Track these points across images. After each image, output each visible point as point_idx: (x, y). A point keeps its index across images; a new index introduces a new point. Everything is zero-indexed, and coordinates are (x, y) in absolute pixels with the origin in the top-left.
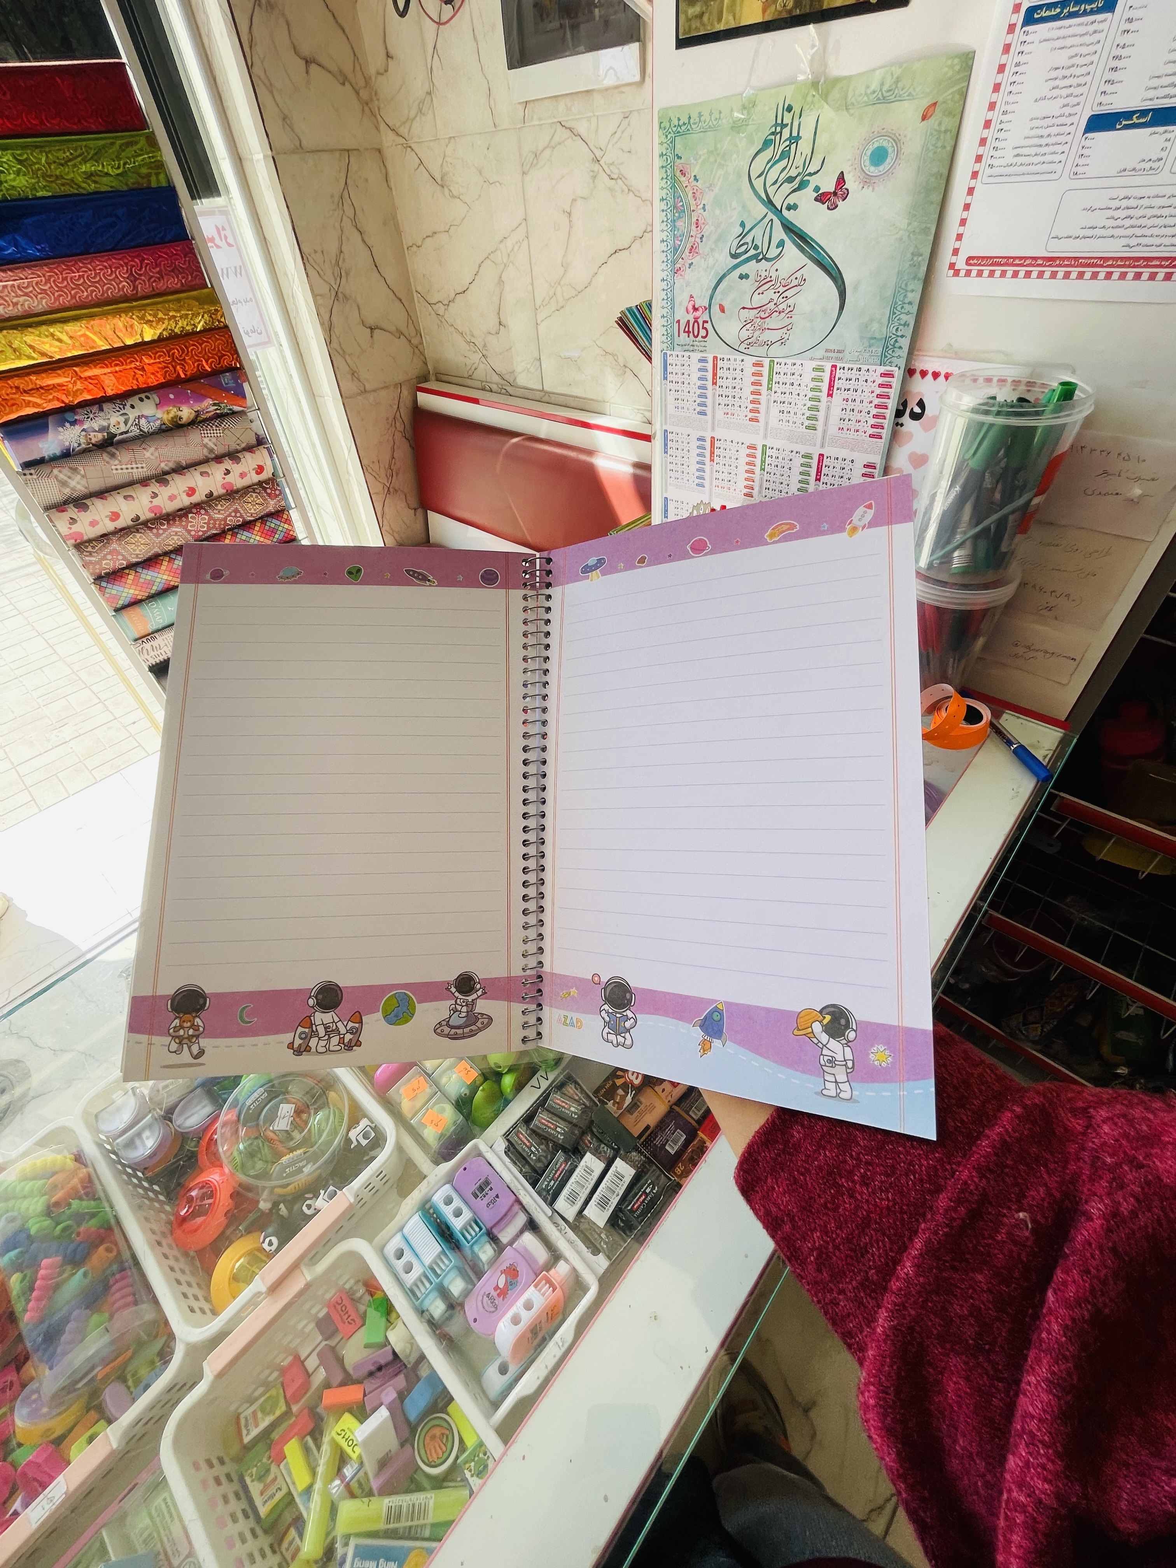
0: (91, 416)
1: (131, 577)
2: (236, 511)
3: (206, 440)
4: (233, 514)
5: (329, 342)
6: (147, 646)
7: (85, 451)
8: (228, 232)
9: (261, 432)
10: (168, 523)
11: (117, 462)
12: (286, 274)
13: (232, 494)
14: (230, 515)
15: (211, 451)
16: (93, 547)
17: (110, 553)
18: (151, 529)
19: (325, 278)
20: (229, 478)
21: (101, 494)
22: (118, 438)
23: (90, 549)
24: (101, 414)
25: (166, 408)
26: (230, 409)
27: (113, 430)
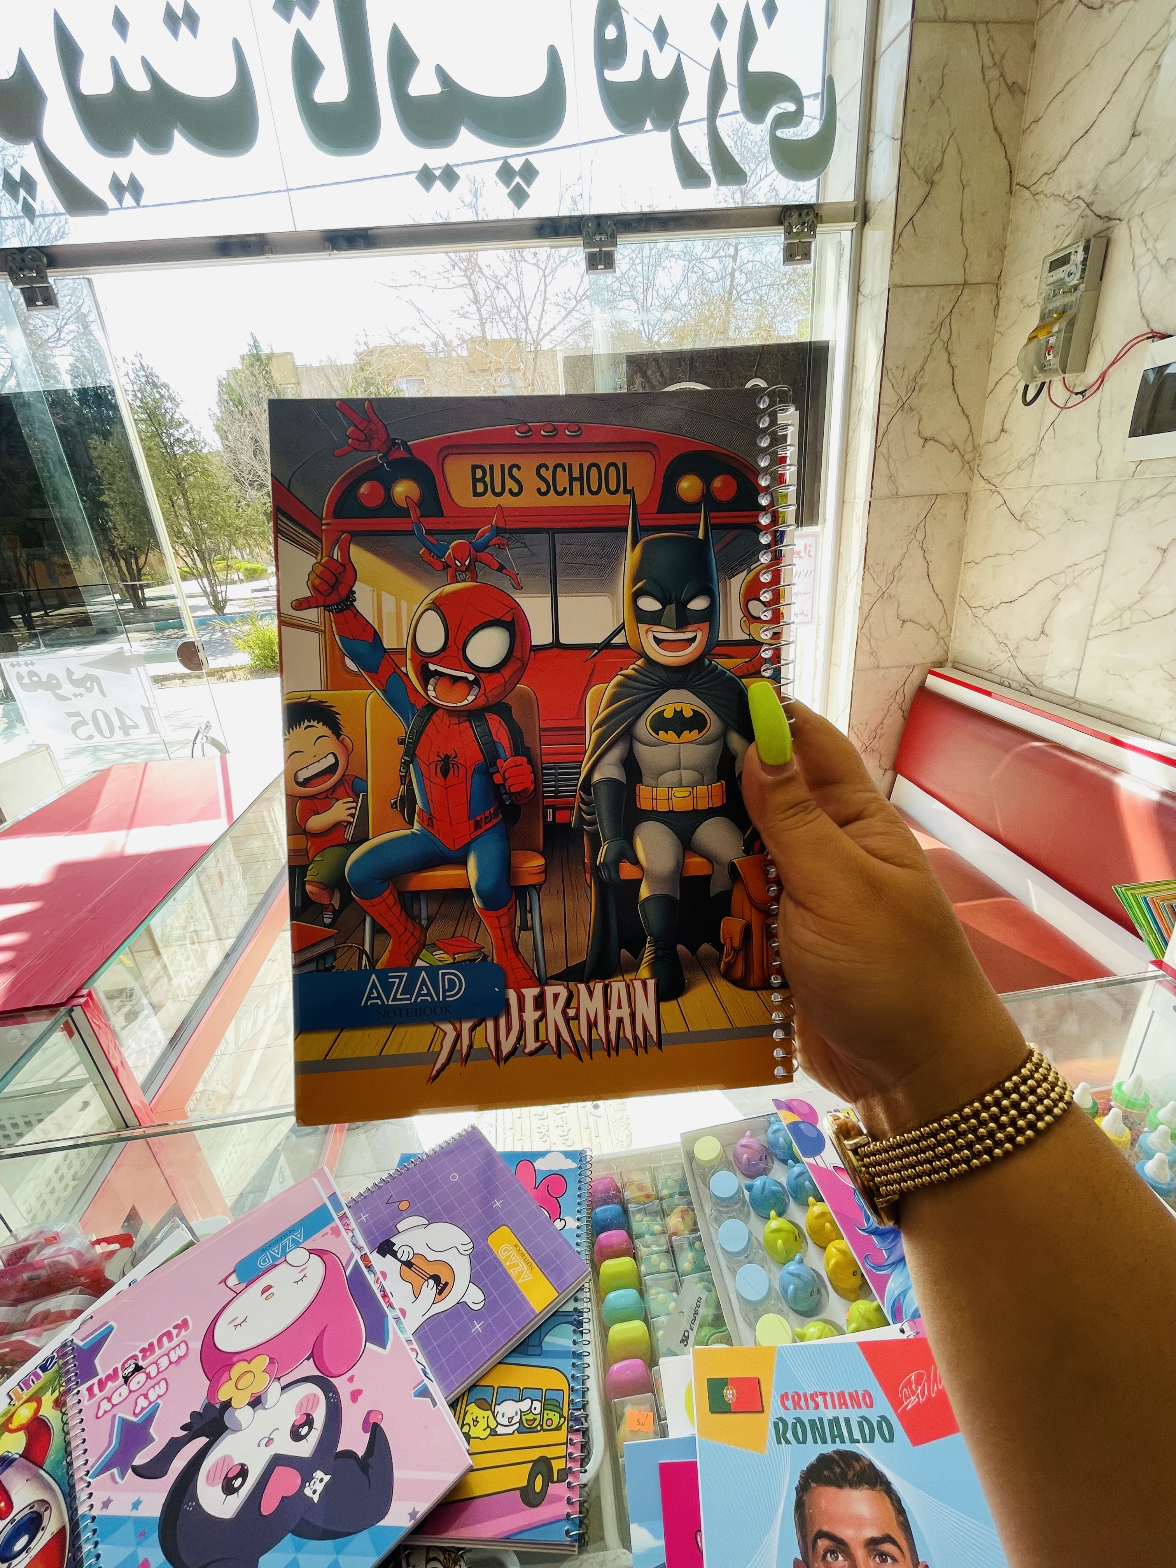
5: (860, 628)
8: (813, 549)
12: (846, 578)
19: (878, 582)
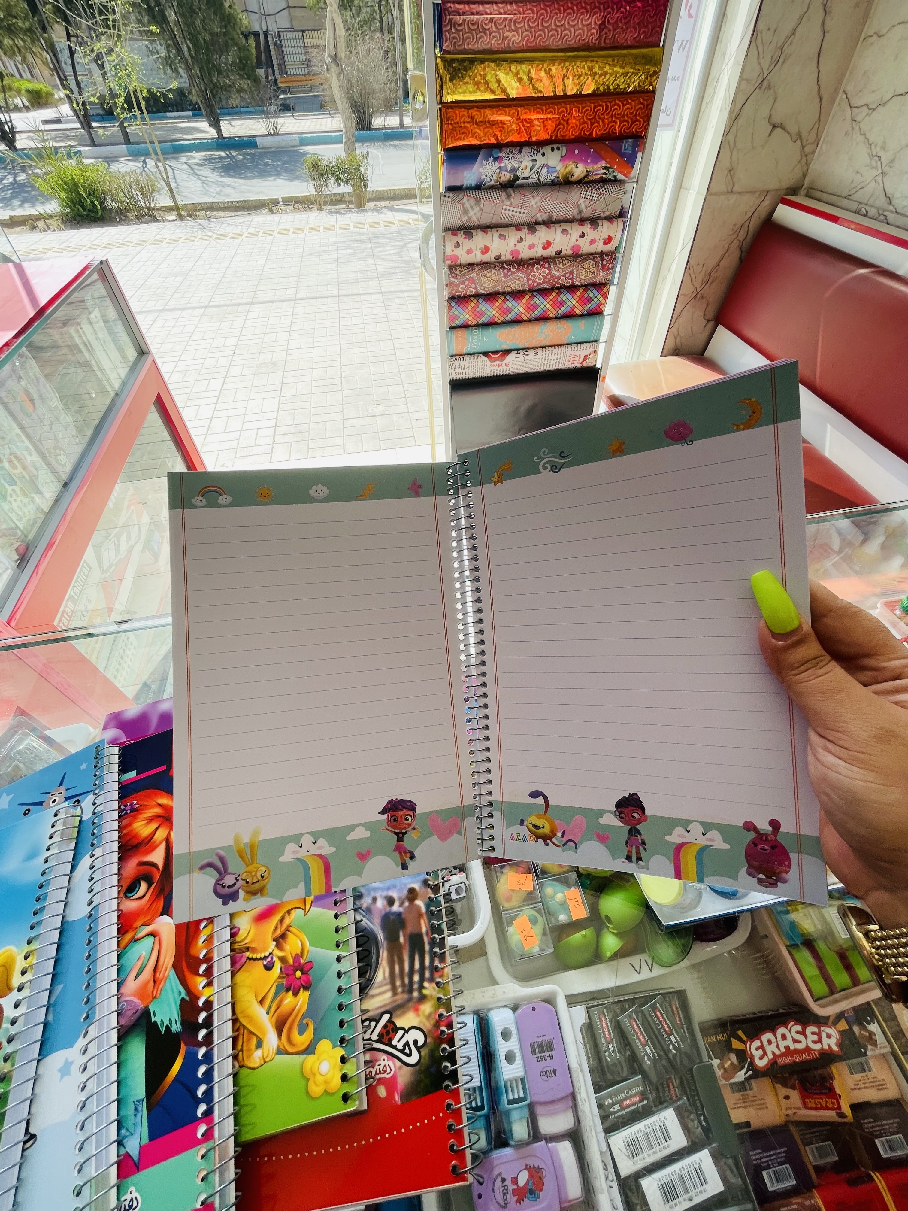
0: (511, 155)
1: (472, 304)
2: (571, 273)
3: (582, 201)
4: (567, 275)
5: (726, 133)
6: (457, 363)
7: (492, 187)
9: (626, 206)
10: (518, 268)
11: (509, 203)
12: (724, 55)
13: (577, 257)
14: (564, 275)
15: (580, 212)
16: (460, 272)
17: (468, 280)
18: (504, 268)
19: (762, 61)
20: (581, 242)
21: (485, 228)
22: (520, 182)
23: (457, 272)
24: (519, 156)
25: (567, 163)
26: (615, 176)
27: (519, 173)
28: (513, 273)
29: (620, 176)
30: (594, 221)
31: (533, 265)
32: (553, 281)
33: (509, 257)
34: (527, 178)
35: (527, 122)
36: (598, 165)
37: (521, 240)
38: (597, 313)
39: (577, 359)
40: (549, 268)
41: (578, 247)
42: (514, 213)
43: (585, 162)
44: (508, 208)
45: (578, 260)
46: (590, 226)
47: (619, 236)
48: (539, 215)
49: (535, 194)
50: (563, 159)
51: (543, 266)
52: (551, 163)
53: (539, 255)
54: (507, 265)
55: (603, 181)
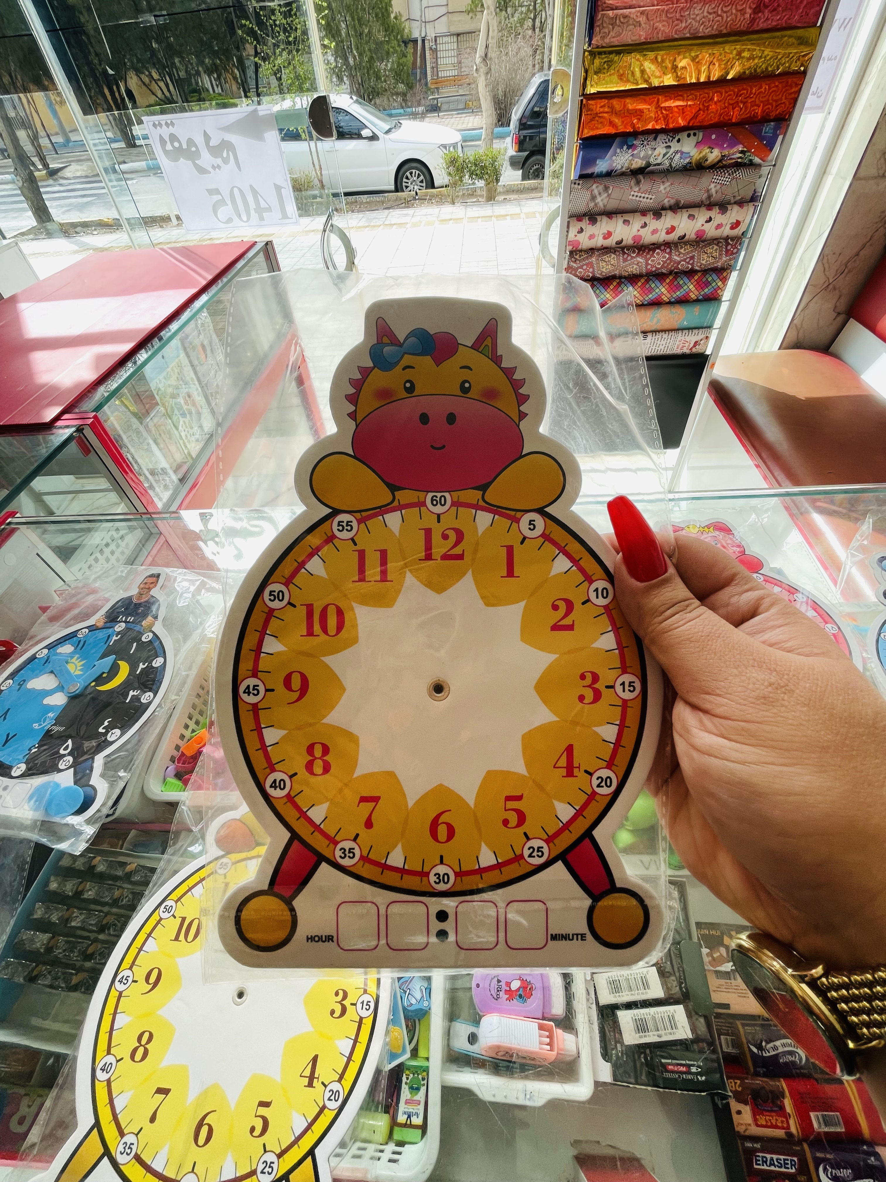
0: (645, 143)
2: (692, 258)
3: (712, 185)
4: (688, 260)
7: (623, 174)
9: (760, 189)
10: (638, 253)
11: (637, 189)
13: (700, 241)
14: (684, 260)
15: (709, 197)
16: (580, 257)
17: (587, 264)
20: (707, 226)
21: (610, 214)
22: (651, 168)
23: (577, 257)
24: (653, 143)
25: (702, 148)
26: (751, 160)
27: (652, 160)
28: (632, 258)
29: (757, 160)
30: (723, 206)
31: (654, 250)
32: (672, 266)
33: (630, 242)
34: (659, 164)
35: (665, 110)
36: (735, 150)
37: (645, 225)
38: (713, 299)
39: (687, 345)
40: (670, 253)
41: (704, 231)
42: (641, 199)
43: (721, 147)
44: (636, 194)
45: (702, 244)
46: (718, 211)
47: (747, 221)
48: (666, 201)
49: (665, 179)
50: (698, 144)
51: (664, 251)
52: (685, 149)
53: (661, 240)
54: (628, 250)
55: (738, 165)
